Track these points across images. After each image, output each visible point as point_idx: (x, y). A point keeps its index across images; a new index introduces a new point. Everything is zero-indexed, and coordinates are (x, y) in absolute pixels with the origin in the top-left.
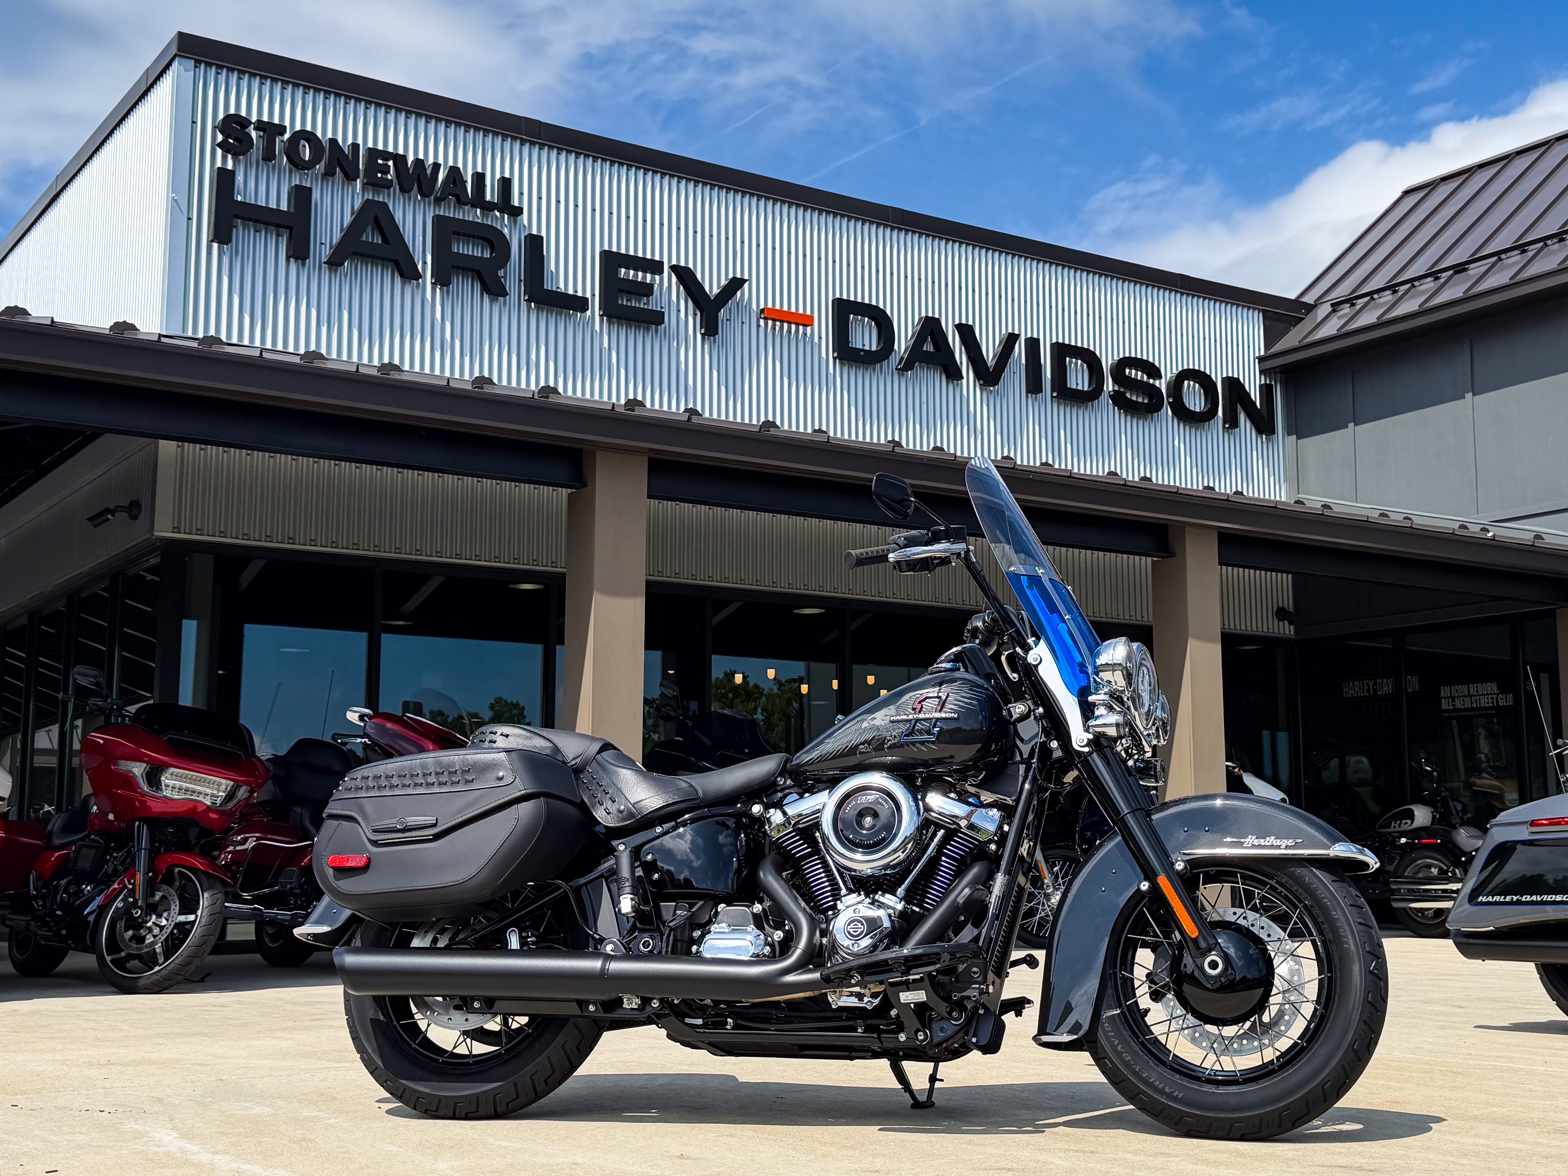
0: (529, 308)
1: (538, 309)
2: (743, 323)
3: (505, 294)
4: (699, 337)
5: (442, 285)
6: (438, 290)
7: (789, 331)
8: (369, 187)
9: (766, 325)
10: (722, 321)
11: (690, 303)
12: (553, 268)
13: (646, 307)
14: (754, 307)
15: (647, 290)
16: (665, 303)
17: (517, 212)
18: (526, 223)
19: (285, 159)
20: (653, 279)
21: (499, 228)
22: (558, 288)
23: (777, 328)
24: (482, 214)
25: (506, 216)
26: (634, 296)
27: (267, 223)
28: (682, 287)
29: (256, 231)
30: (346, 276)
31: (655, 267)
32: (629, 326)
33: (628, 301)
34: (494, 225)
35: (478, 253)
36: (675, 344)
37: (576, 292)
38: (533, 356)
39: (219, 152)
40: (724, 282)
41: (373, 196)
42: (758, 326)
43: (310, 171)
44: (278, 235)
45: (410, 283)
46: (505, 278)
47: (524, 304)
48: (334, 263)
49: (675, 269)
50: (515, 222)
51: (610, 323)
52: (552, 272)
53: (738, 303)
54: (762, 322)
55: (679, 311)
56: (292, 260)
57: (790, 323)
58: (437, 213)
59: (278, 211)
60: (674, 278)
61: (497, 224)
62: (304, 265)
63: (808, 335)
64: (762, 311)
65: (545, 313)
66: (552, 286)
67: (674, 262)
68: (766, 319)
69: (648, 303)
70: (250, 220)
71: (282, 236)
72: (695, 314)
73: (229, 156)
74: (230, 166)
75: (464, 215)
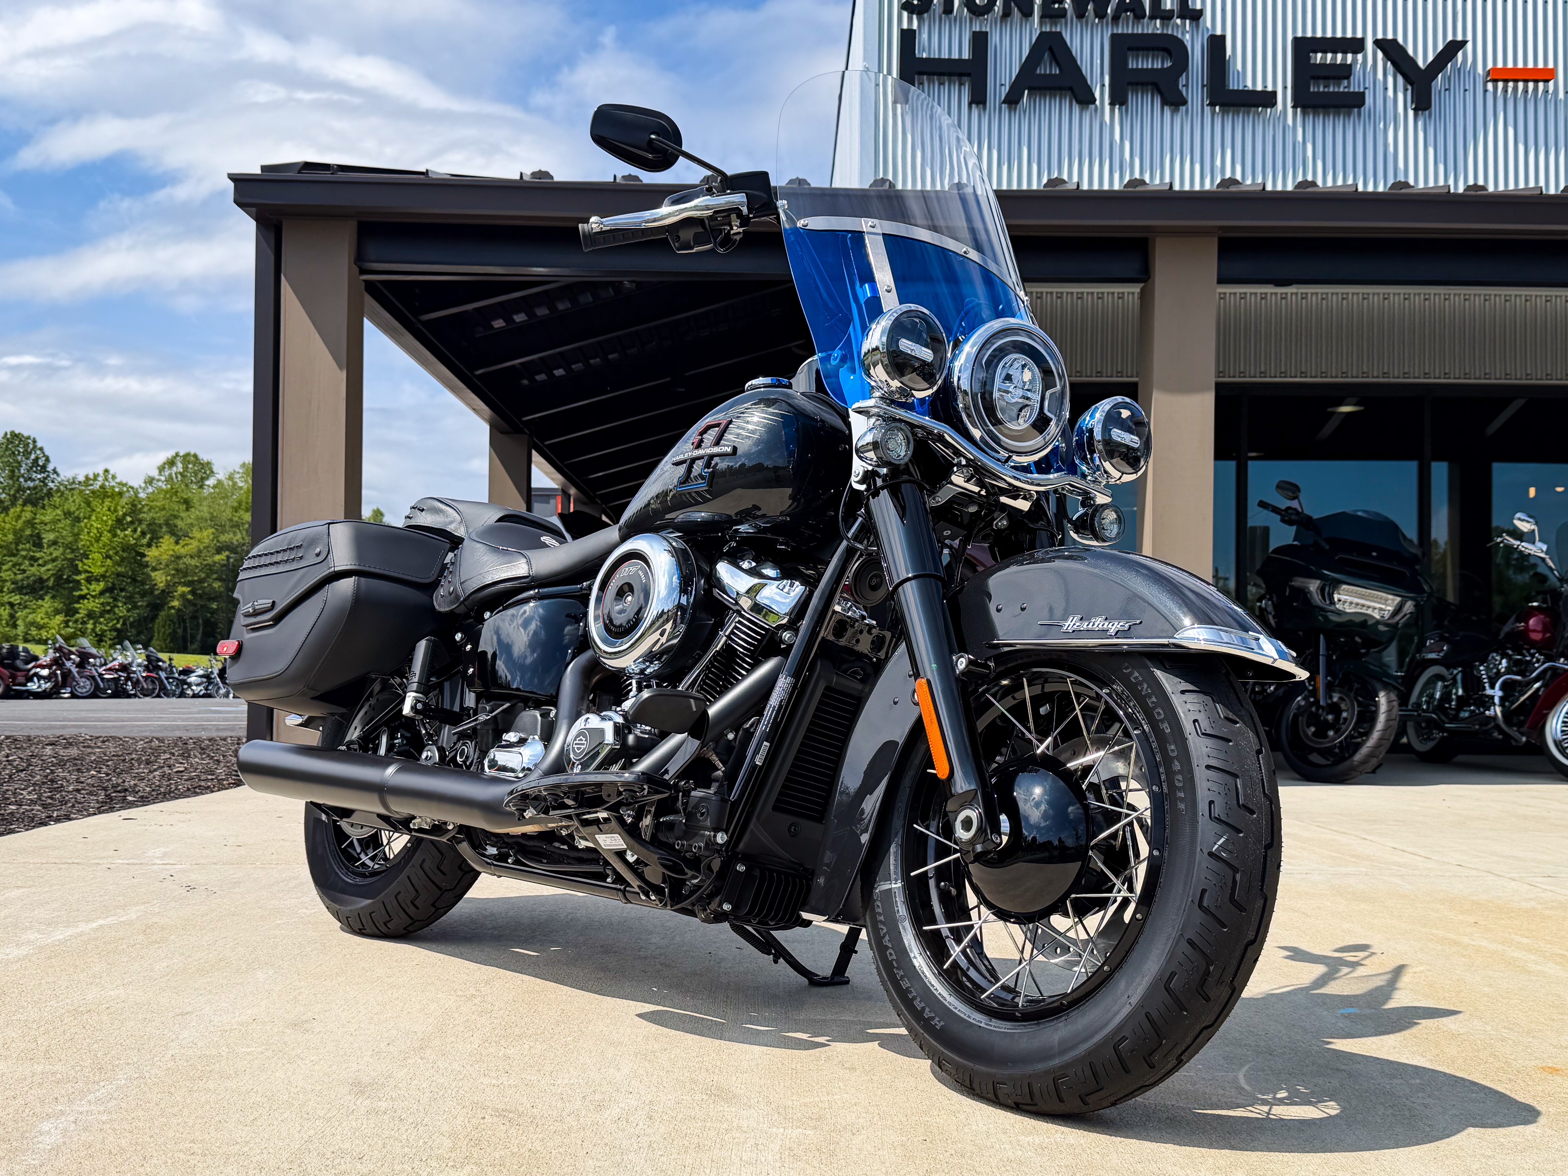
0: (1213, 113)
1: (1224, 112)
2: (1466, 90)
3: (1184, 102)
4: (1411, 113)
5: (1121, 104)
6: (1117, 111)
7: (1526, 91)
8: (1047, 20)
9: (1495, 88)
10: (1440, 92)
11: (1400, 79)
12: (1239, 67)
13: (1346, 90)
14: (1480, 70)
15: (1345, 72)
16: (1369, 83)
17: (1196, 16)
18: (1209, 24)
19: (966, 10)
20: (1355, 60)
21: (1180, 36)
22: (1245, 86)
23: (1510, 90)
24: (1162, 25)
25: (1188, 22)
26: (1331, 81)
27: (950, 75)
28: (1389, 63)
29: (940, 84)
30: (1025, 112)
31: (1356, 45)
32: (1326, 114)
33: (1325, 87)
34: (1175, 34)
35: (1158, 65)
36: (1382, 125)
37: (1266, 87)
38: (1218, 162)
39: (905, 14)
40: (1440, 47)
41: (1051, 28)
42: (1485, 91)
43: (990, 15)
44: (961, 84)
45: (1088, 108)
46: (1186, 85)
47: (1207, 109)
48: (1012, 100)
49: (1378, 43)
50: (1198, 26)
51: (1304, 114)
52: (1238, 72)
53: (1459, 70)
54: (1490, 86)
55: (1386, 89)
56: (974, 106)
57: (1526, 81)
58: (1115, 32)
59: (960, 61)
60: (1380, 54)
61: (1177, 32)
62: (985, 108)
63: (1551, 91)
64: (1488, 73)
65: (1230, 115)
66: (1238, 85)
67: (1380, 36)
68: (1495, 81)
69: (1348, 86)
70: (934, 74)
71: (964, 84)
72: (1406, 90)
73: (915, 17)
74: (915, 26)
75: (1143, 29)
